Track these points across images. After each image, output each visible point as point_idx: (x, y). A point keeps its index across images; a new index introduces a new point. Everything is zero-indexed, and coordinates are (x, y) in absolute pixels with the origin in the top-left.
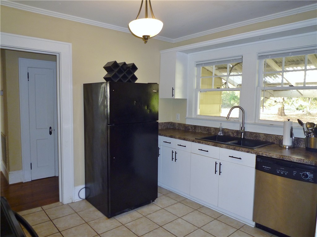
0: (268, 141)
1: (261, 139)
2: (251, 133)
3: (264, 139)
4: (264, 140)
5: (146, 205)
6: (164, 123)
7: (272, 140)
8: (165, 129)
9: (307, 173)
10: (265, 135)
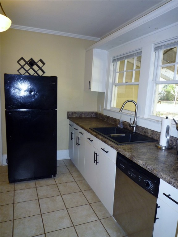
0: (154, 138)
1: (149, 135)
2: (143, 128)
3: (150, 135)
4: (151, 137)
5: (47, 179)
6: (88, 112)
7: (157, 137)
8: (89, 117)
9: (149, 182)
10: (152, 132)
